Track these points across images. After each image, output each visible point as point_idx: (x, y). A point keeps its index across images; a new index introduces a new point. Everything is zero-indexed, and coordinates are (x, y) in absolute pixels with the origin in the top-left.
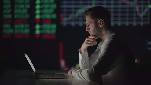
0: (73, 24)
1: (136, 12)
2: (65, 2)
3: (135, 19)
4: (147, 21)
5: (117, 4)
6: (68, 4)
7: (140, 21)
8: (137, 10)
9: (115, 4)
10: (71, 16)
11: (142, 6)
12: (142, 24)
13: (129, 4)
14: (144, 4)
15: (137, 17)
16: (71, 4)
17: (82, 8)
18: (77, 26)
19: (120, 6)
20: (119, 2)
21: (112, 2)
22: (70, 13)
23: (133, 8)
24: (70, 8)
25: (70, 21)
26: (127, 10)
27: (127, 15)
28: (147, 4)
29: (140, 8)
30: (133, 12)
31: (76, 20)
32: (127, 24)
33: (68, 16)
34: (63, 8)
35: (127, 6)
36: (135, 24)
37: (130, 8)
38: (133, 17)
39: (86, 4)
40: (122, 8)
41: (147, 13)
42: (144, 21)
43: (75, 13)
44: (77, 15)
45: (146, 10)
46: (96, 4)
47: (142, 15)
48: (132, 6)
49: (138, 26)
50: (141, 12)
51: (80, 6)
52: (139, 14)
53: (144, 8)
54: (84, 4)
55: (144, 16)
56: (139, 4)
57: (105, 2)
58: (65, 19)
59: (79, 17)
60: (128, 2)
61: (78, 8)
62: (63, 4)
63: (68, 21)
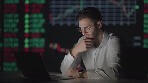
0: (62, 23)
1: (123, 12)
2: (54, 2)
3: (122, 18)
4: (133, 20)
5: (105, 4)
6: (56, 4)
7: (127, 20)
8: (124, 9)
9: (102, 4)
10: (60, 16)
11: (129, 6)
12: (128, 23)
13: (116, 5)
14: (131, 4)
15: (124, 16)
16: (59, 4)
17: (70, 8)
18: (65, 25)
19: (107, 6)
20: (107, 2)
21: (100, 2)
22: (59, 12)
23: (119, 8)
24: (59, 8)
25: (59, 20)
26: (114, 10)
27: (114, 14)
28: (133, 4)
29: (127, 8)
30: (119, 12)
31: (65, 20)
32: (114, 23)
33: (56, 16)
34: (52, 8)
35: (114, 6)
36: (121, 23)
37: (117, 8)
38: (119, 16)
39: (74, 4)
40: (109, 8)
41: (134, 13)
42: (131, 20)
43: (64, 12)
44: (65, 15)
45: (133, 10)
46: (84, 4)
47: (128, 15)
48: (119, 6)
49: (125, 25)
50: (127, 12)
51: (69, 6)
52: (125, 14)
53: (131, 8)
54: (72, 4)
55: (131, 16)
56: (126, 4)
57: (92, 2)
58: (54, 19)
59: (67, 16)
60: (115, 2)
61: (67, 8)
62: (52, 4)
63: (56, 20)
